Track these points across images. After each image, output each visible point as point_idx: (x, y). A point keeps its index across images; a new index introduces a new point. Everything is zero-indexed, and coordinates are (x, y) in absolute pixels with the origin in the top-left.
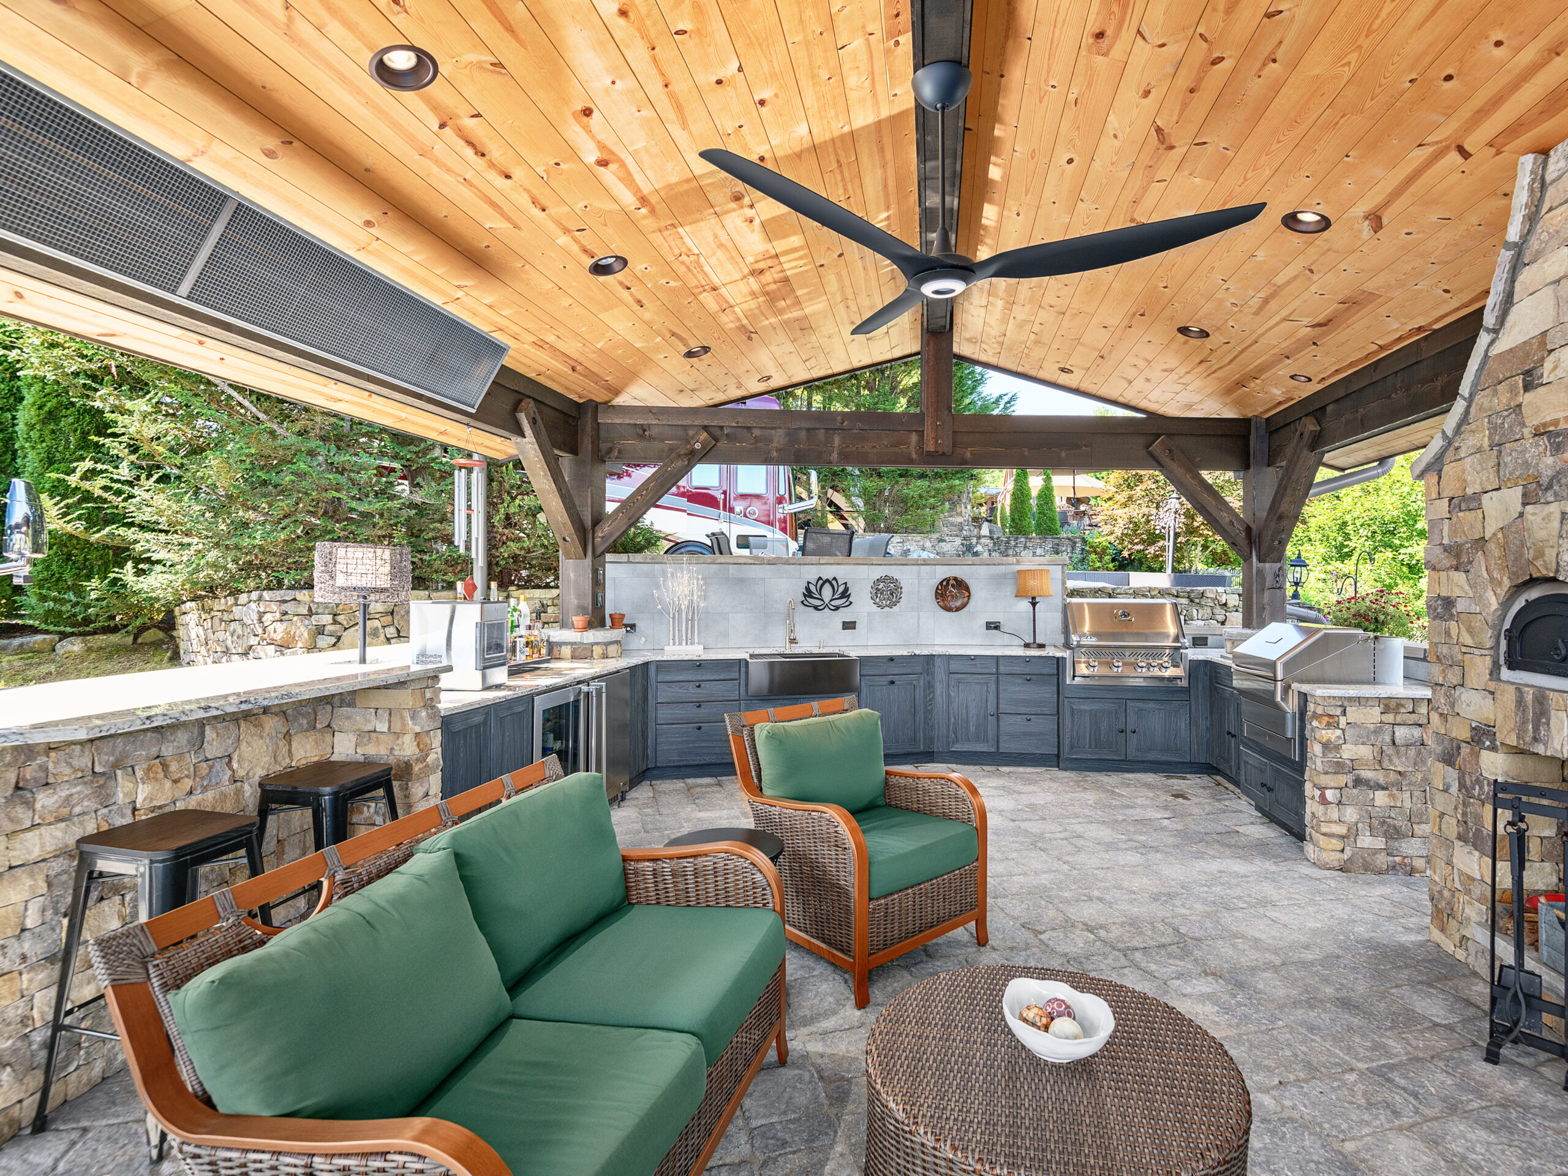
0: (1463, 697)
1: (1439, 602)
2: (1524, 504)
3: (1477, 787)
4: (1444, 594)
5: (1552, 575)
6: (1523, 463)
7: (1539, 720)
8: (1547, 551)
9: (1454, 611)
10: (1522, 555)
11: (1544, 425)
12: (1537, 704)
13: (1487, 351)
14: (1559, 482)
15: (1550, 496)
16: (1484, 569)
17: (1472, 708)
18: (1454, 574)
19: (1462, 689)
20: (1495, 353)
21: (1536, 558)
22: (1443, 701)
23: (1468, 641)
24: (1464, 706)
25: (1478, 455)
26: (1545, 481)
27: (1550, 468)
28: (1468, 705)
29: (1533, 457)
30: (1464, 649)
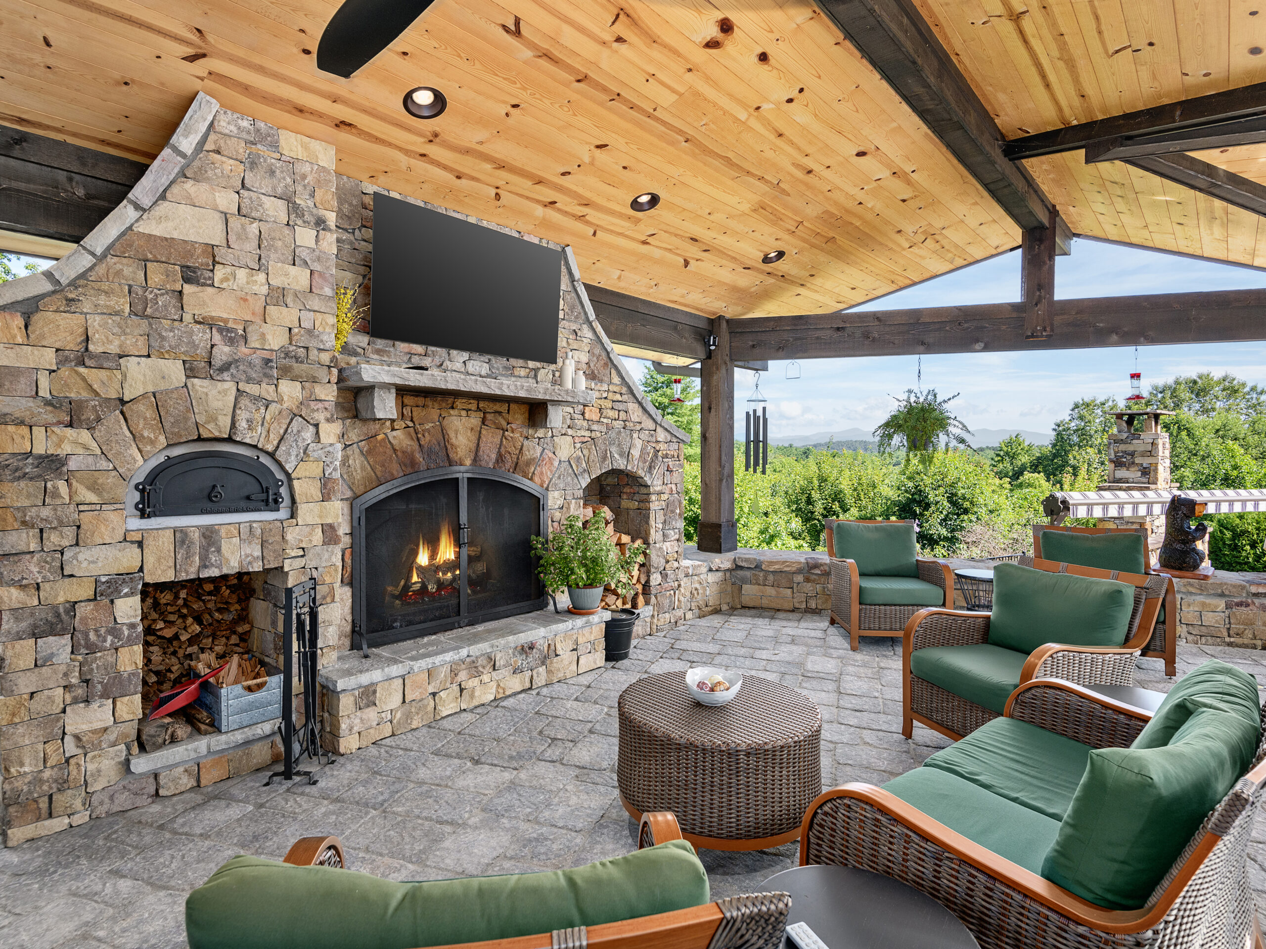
0: (81, 557)
1: (30, 460)
2: (188, 377)
3: (109, 638)
4: (39, 450)
5: (226, 436)
6: (189, 343)
7: (207, 551)
8: (220, 417)
9: (65, 469)
10: (186, 419)
11: (212, 318)
12: (203, 540)
13: (132, 225)
14: (237, 367)
15: (226, 375)
16: (125, 428)
17: (100, 564)
18: (69, 431)
19: (77, 549)
20: (141, 230)
21: (208, 422)
22: (35, 570)
23: (91, 497)
24: (85, 564)
25: (117, 318)
26: (217, 362)
27: (225, 354)
28: (93, 562)
29: (201, 341)
30: (81, 508)
